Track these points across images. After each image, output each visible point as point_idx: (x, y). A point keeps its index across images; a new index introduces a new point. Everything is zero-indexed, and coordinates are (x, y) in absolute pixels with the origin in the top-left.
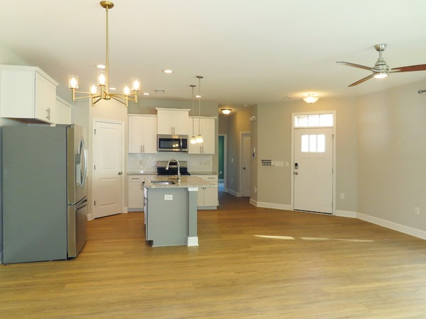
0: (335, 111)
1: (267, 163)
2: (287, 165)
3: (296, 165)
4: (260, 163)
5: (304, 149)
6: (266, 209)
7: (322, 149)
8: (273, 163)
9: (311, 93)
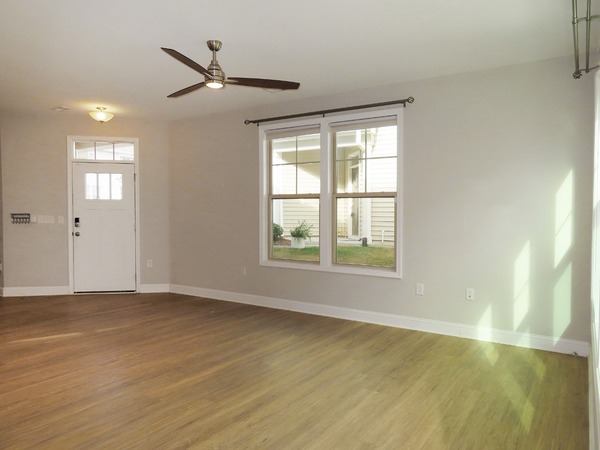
0: (137, 140)
1: (22, 218)
2: (61, 220)
3: (77, 220)
4: (7, 220)
5: (90, 195)
6: (23, 298)
7: (117, 195)
8: (33, 219)
9: (101, 106)
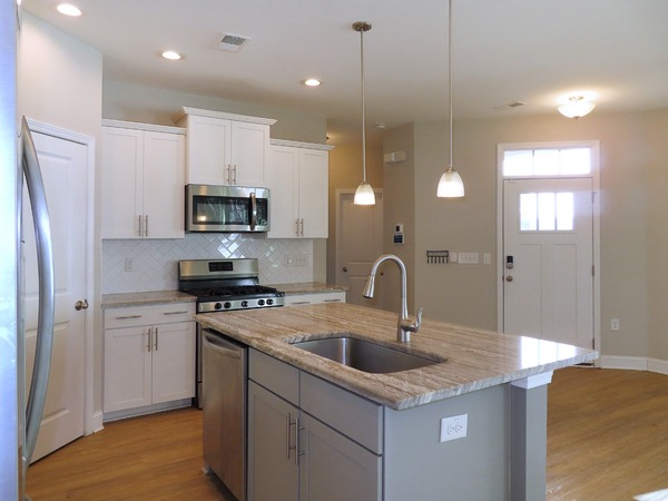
1: (439, 257)
2: (488, 260)
3: (510, 259)
4: (420, 258)
5: (528, 222)
7: (567, 223)
8: (453, 257)
9: (577, 93)
